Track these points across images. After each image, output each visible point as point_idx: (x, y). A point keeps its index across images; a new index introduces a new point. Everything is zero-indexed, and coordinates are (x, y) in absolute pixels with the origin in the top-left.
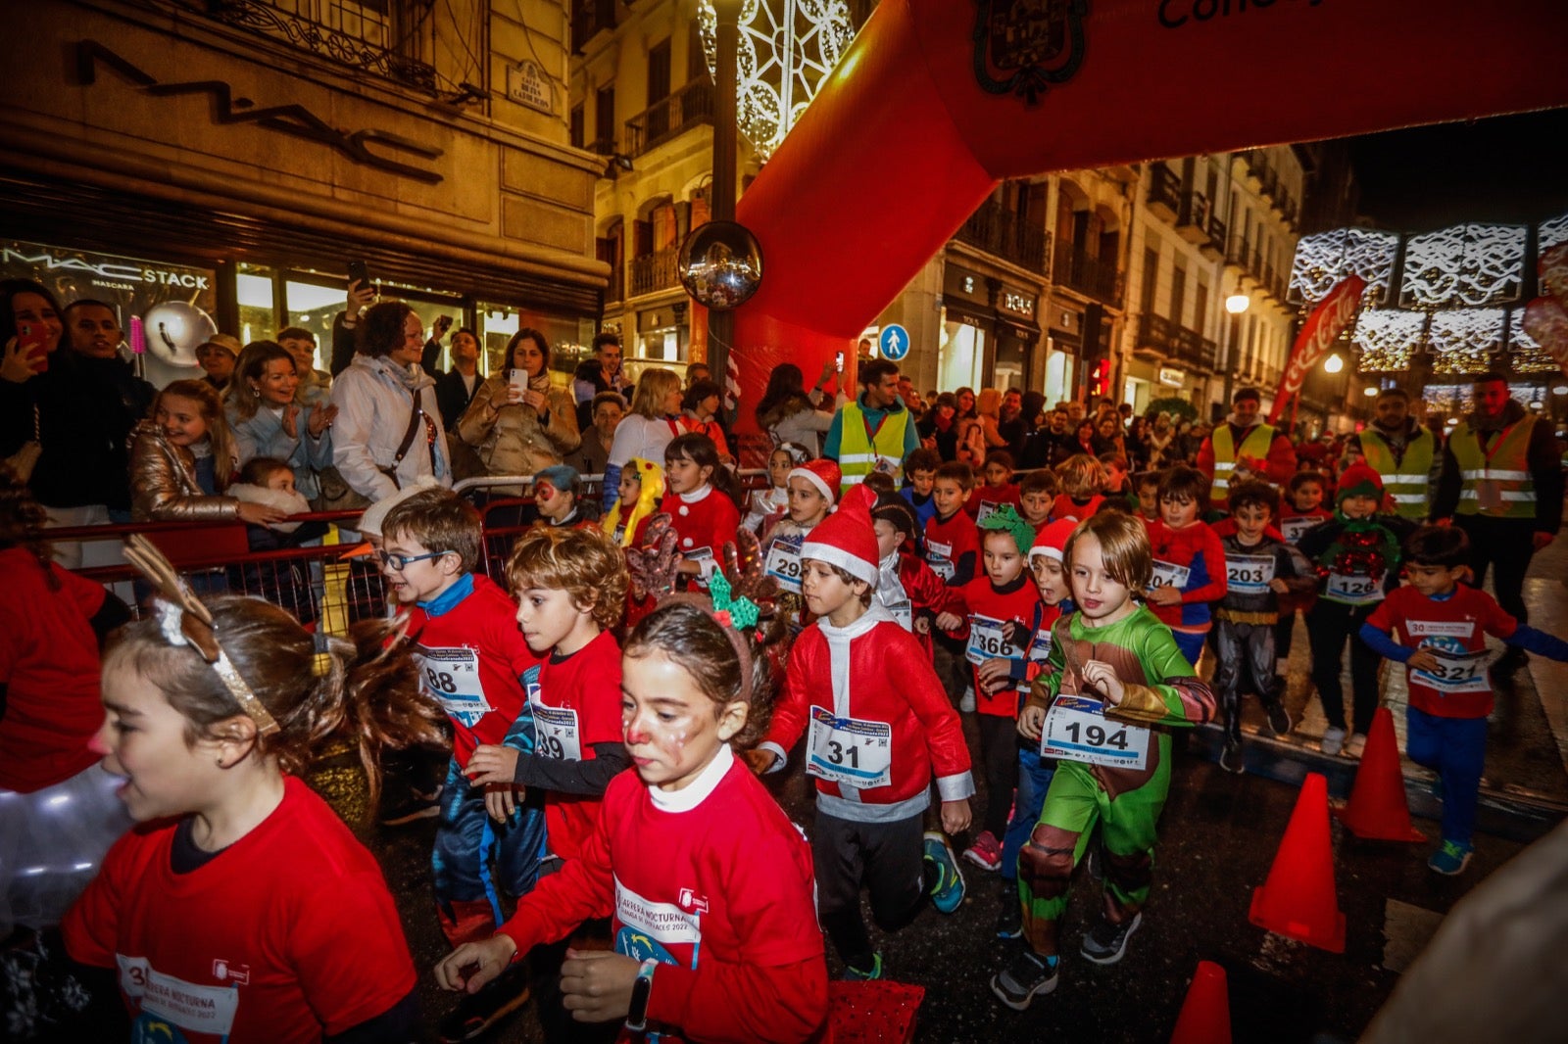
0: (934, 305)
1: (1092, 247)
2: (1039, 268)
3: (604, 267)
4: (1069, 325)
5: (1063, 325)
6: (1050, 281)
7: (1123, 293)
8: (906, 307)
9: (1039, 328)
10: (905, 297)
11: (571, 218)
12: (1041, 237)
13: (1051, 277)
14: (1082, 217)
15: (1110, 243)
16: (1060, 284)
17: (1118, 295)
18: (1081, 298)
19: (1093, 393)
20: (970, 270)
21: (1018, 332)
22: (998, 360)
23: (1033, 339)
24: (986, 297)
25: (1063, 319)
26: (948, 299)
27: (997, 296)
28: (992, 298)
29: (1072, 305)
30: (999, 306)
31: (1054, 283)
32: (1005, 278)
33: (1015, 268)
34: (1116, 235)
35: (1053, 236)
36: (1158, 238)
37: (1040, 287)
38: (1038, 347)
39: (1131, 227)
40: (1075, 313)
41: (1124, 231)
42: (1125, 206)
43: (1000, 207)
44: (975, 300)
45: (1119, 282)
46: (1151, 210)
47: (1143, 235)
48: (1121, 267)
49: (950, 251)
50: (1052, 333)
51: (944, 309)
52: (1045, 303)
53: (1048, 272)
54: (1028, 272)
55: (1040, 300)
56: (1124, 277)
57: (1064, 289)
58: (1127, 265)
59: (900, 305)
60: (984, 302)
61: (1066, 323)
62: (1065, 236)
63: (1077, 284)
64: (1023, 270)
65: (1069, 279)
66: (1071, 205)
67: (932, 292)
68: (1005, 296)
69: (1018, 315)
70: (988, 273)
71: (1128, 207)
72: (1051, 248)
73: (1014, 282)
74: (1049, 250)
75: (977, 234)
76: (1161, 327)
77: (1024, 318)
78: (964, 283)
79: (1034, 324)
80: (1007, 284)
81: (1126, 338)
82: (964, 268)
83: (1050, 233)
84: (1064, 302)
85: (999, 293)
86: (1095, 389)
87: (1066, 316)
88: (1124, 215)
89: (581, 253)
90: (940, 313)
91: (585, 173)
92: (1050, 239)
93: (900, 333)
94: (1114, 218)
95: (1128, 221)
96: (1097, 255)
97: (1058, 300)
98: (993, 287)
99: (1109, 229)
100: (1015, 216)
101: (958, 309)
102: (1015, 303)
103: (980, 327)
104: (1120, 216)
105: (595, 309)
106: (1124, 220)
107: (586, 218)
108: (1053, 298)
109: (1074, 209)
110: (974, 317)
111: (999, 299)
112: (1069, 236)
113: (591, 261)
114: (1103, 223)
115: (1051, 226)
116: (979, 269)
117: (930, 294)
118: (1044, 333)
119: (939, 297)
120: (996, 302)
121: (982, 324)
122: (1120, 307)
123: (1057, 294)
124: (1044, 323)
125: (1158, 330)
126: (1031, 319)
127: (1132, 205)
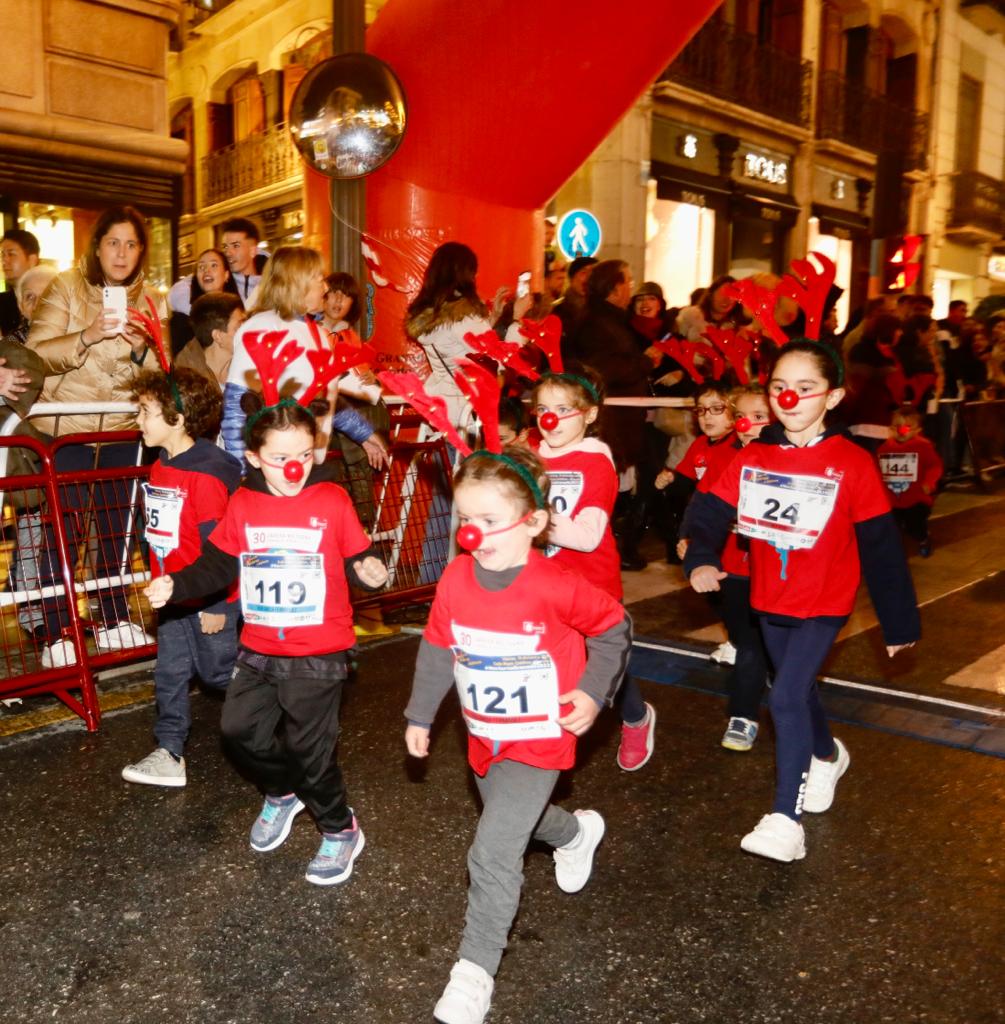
0: (638, 177)
1: (875, 77)
2: (793, 114)
3: (180, 146)
4: (843, 196)
5: (833, 198)
6: (811, 133)
7: (926, 144)
8: (597, 185)
9: (795, 204)
10: (596, 168)
11: (136, 83)
12: (798, 70)
13: (812, 126)
14: (858, 38)
15: (904, 73)
16: (827, 137)
17: (919, 148)
18: (862, 155)
19: (893, 287)
20: (691, 124)
21: (765, 211)
22: (735, 257)
23: (788, 219)
24: (716, 163)
25: (834, 188)
26: (658, 169)
27: (732, 159)
28: (725, 162)
29: (847, 168)
30: (735, 175)
31: (818, 136)
32: (741, 134)
33: (758, 118)
34: (912, 59)
35: (815, 66)
36: (981, 59)
37: (796, 143)
38: (797, 232)
39: (936, 46)
40: (853, 178)
41: (925, 53)
42: (925, 15)
43: (732, 30)
44: (698, 167)
45: (919, 128)
46: (967, 17)
47: (957, 56)
48: (922, 105)
49: (660, 99)
50: (817, 210)
51: (653, 183)
52: (803, 166)
53: (807, 121)
54: (778, 122)
55: (798, 164)
56: (927, 121)
57: (834, 144)
58: (932, 103)
59: (587, 180)
60: (714, 171)
61: (841, 195)
62: (833, 65)
63: (853, 136)
64: (769, 119)
65: (840, 128)
66: (840, 21)
67: (633, 158)
68: (743, 159)
69: (764, 186)
70: (718, 127)
71: (931, 18)
72: (811, 84)
73: (756, 138)
74: (809, 87)
75: (697, 69)
76: (990, 190)
77: (774, 189)
78: (681, 143)
79: (789, 198)
80: (746, 141)
81: (932, 209)
82: (681, 122)
83: (809, 62)
84: (835, 164)
85: (736, 154)
86: (894, 281)
87: (841, 184)
88: (925, 30)
89: (150, 130)
90: (646, 190)
91: (151, 22)
92: (810, 71)
93: (587, 221)
94: (908, 35)
95: (931, 36)
96: (883, 91)
97: (825, 160)
98: (726, 148)
99: (901, 52)
100: (755, 41)
101: (673, 182)
102: (763, 168)
103: (708, 205)
104: (919, 31)
105: (169, 204)
106: (926, 38)
107: (154, 82)
108: (818, 158)
109: (846, 26)
110: (698, 191)
111: (735, 164)
112: (838, 63)
113: (162, 140)
114: (891, 44)
115: (810, 50)
116: (703, 122)
117: (630, 162)
118: (804, 210)
119: (645, 166)
120: (729, 169)
121: (710, 202)
122: (922, 164)
123: (825, 153)
124: (803, 197)
125: (984, 196)
126: (783, 191)
127: (937, 11)
